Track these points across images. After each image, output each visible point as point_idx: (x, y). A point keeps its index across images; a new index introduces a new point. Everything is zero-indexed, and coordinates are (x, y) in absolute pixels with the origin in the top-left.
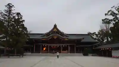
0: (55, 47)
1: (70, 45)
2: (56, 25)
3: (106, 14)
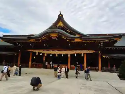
0: (57, 56)
2: (62, 15)
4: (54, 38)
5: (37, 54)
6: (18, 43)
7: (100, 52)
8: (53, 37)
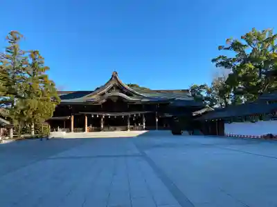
0: (115, 117)
3: (220, 48)
4: (115, 101)
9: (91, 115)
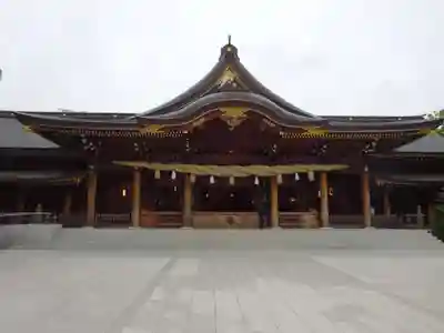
0: (232, 181)
1: (331, 175)
2: (234, 49)
4: (233, 124)
5: (158, 175)
6: (86, 137)
7: (366, 169)
8: (231, 118)
9: (153, 172)
